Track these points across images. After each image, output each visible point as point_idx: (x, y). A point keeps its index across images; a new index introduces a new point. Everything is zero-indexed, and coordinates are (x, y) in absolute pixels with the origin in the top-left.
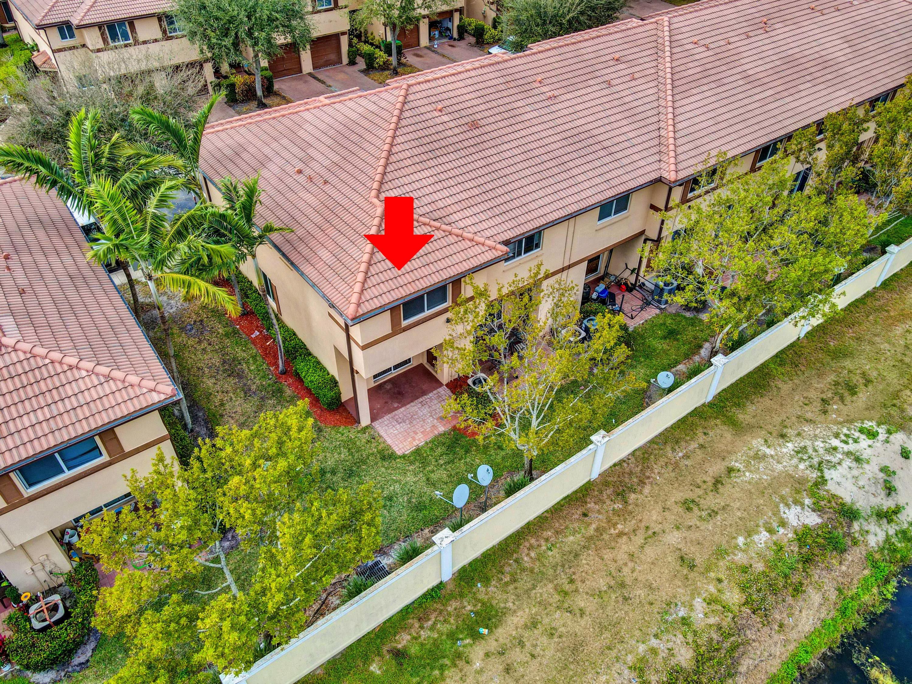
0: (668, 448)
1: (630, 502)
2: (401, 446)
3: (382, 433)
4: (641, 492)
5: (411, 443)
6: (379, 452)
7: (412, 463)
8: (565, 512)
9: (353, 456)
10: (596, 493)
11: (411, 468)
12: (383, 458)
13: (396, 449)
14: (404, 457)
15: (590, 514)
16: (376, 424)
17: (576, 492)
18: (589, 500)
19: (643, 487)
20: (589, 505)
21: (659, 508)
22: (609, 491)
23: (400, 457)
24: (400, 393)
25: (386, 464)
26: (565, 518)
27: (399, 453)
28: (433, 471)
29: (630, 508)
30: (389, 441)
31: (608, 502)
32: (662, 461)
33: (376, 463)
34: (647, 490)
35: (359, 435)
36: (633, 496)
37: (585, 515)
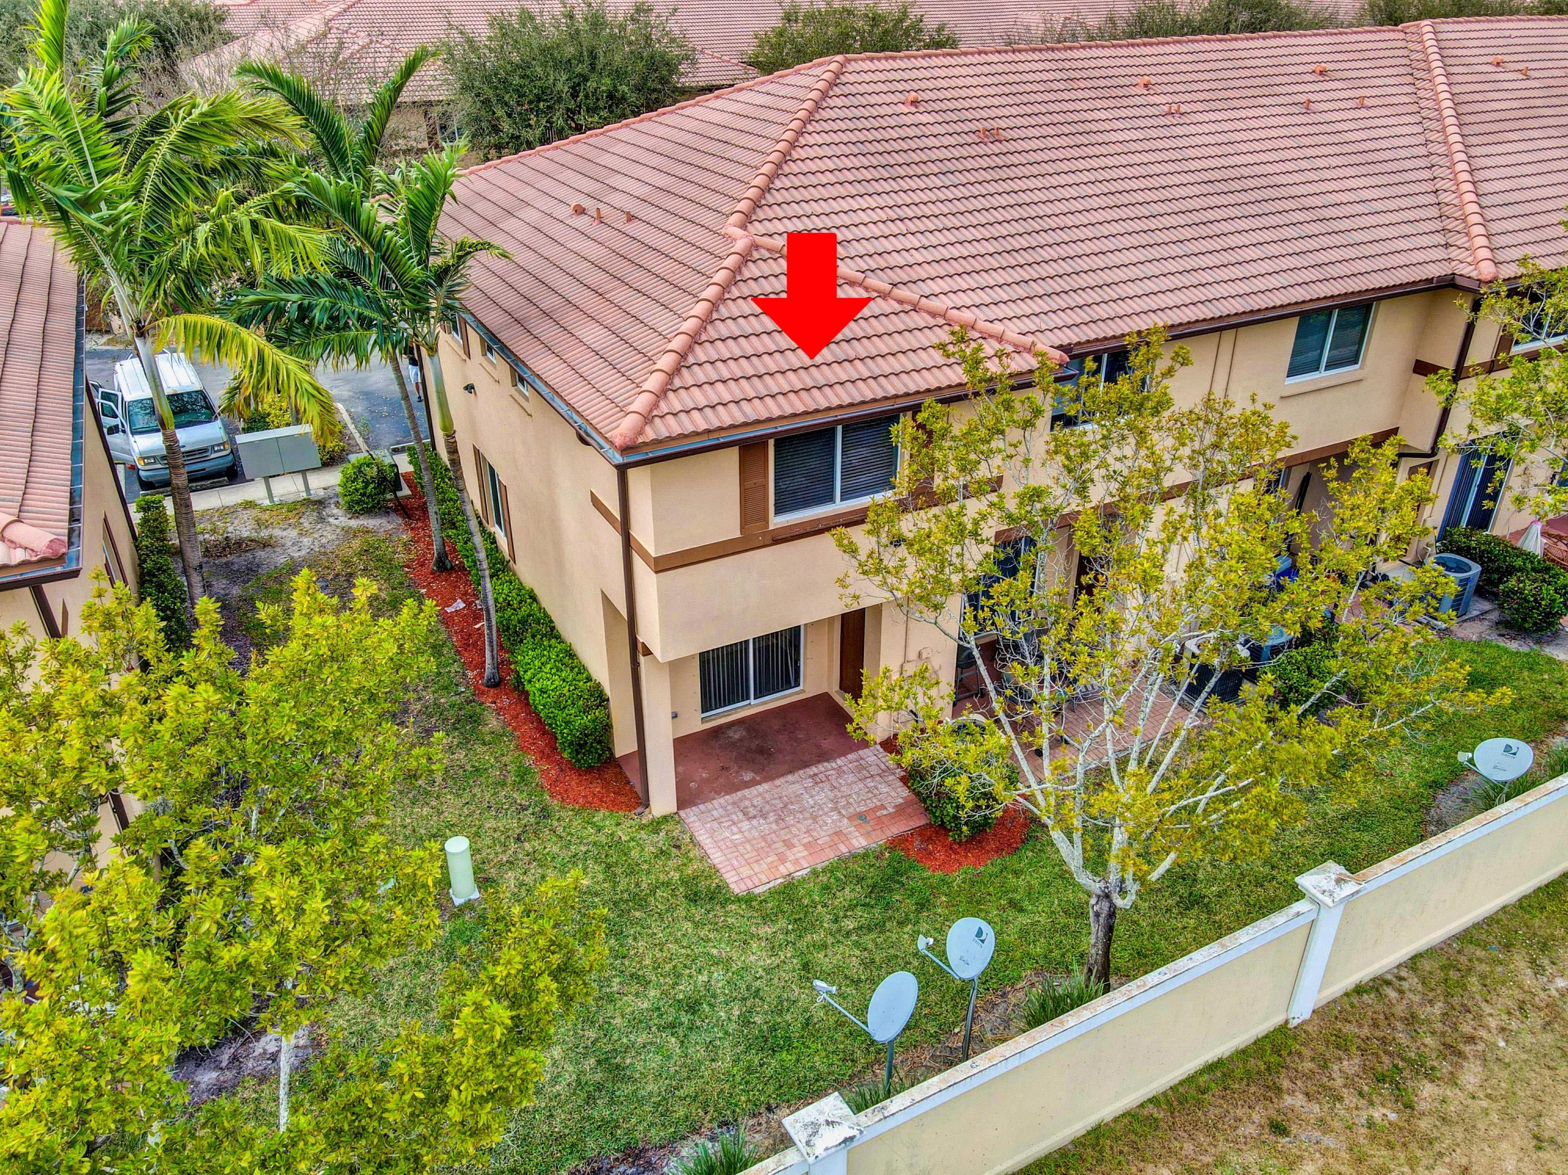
0: (1520, 962)
1: (1423, 1106)
2: (745, 872)
3: (702, 837)
4: (1453, 1080)
5: (771, 867)
6: (684, 882)
7: (766, 919)
8: (1213, 1112)
9: (615, 884)
10: (1308, 1065)
11: (766, 930)
12: (693, 898)
13: (730, 878)
14: (748, 900)
15: (1294, 1129)
16: (691, 815)
17: (1243, 1053)
18: (1286, 1084)
19: (1456, 1065)
20: (1288, 1100)
21: (1520, 1136)
22: (1351, 1065)
23: (739, 900)
24: (761, 751)
25: (698, 913)
26: (1212, 1129)
27: (737, 888)
28: (824, 946)
29: (1424, 1124)
30: (716, 857)
31: (1350, 1099)
32: (1507, 997)
33: (671, 909)
34: (1471, 1076)
35: (643, 834)
36: (1428, 1090)
37: (1279, 1129)
